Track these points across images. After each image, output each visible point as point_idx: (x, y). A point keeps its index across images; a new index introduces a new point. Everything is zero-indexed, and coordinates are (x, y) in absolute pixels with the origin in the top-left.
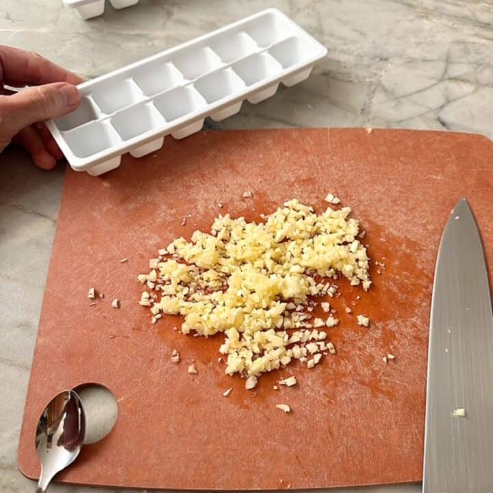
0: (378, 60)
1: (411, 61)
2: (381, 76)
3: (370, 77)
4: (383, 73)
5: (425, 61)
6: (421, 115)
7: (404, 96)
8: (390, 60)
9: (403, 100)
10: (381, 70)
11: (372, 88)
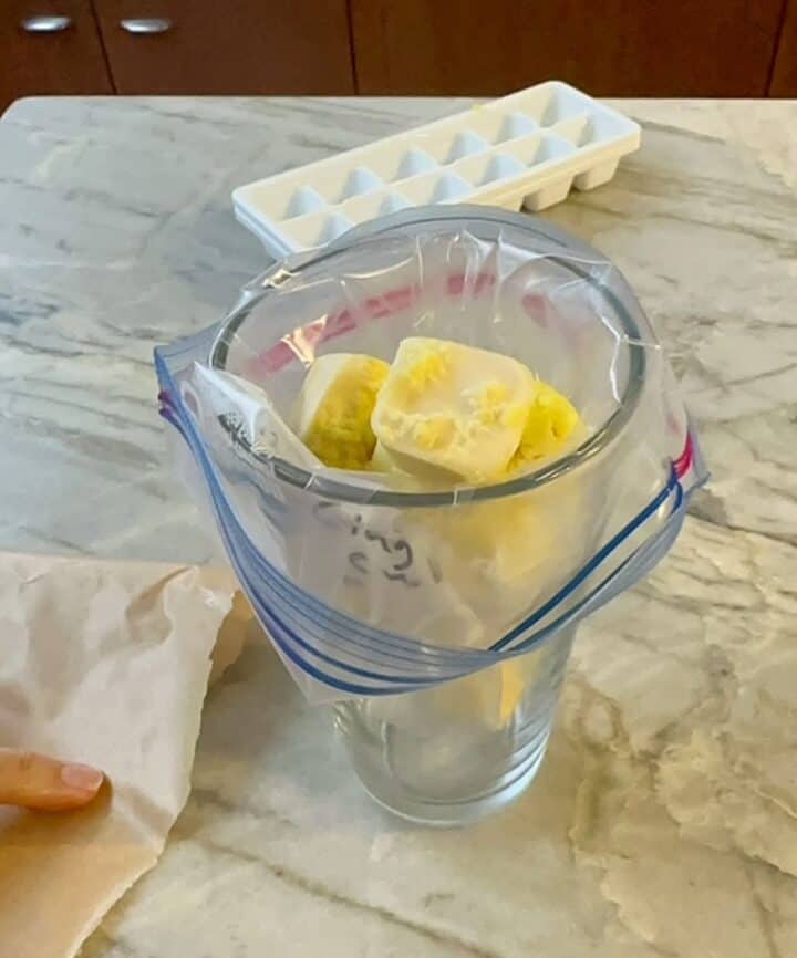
0: (695, 323)
1: (757, 326)
2: (697, 349)
3: (677, 351)
4: (701, 344)
5: (784, 326)
6: (763, 414)
7: (736, 383)
8: (718, 324)
9: (734, 389)
10: (700, 338)
11: (679, 368)
